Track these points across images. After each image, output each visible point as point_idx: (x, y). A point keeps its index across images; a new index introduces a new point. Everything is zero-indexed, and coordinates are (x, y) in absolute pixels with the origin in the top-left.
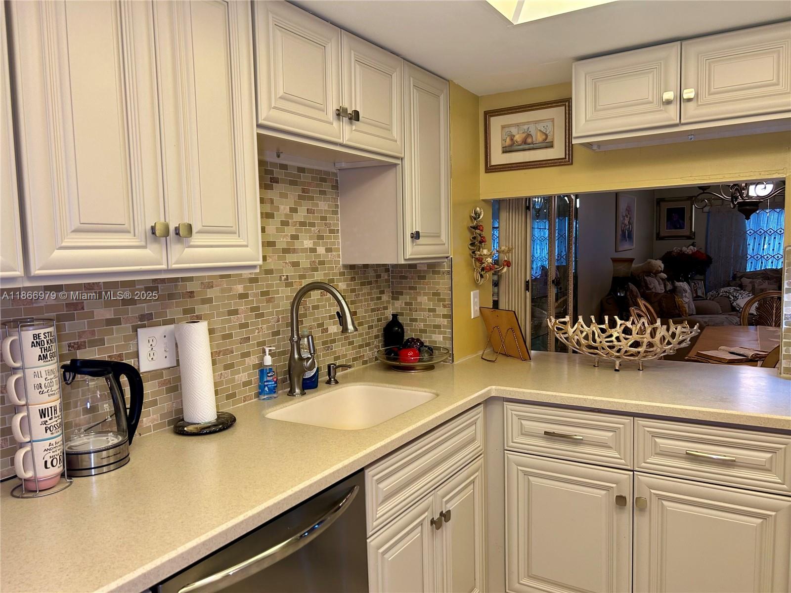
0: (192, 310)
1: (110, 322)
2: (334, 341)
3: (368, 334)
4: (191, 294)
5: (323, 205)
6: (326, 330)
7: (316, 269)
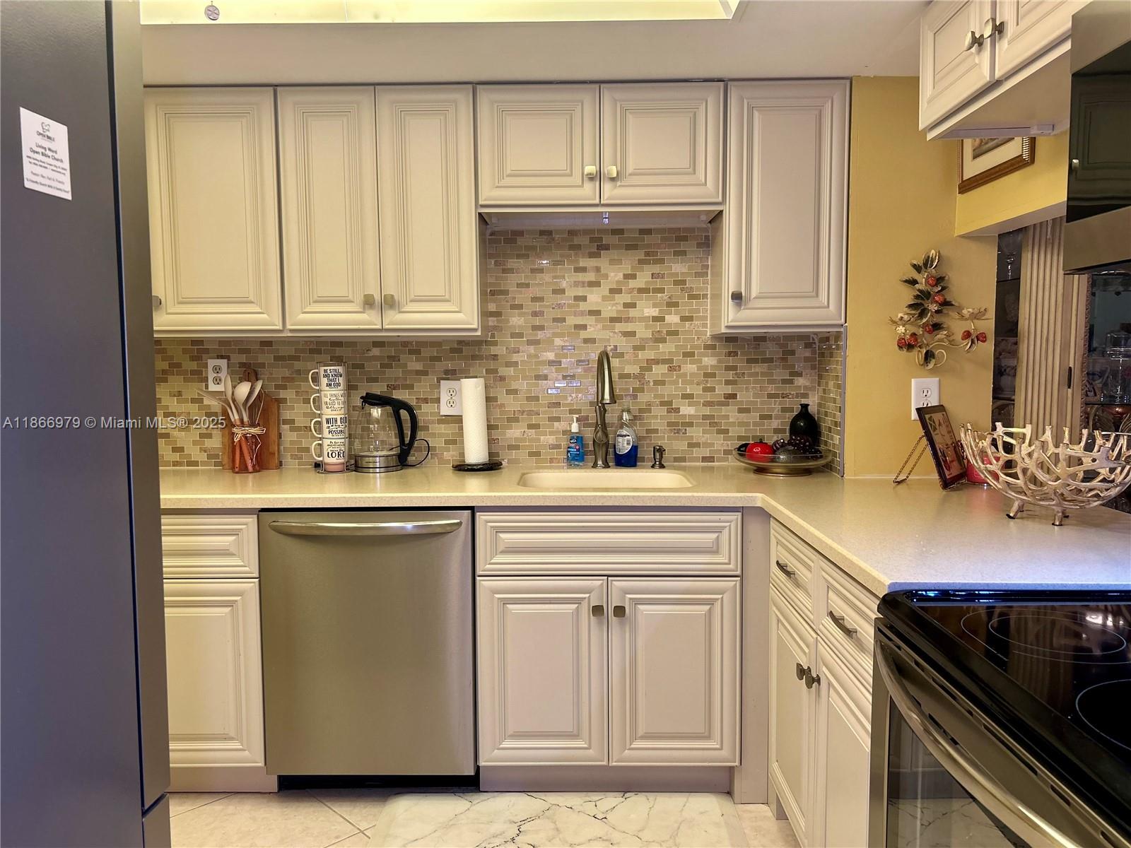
0: (496, 371)
1: (418, 373)
2: (691, 424)
3: (755, 424)
4: (495, 357)
5: (679, 268)
6: (677, 410)
7: (663, 340)
